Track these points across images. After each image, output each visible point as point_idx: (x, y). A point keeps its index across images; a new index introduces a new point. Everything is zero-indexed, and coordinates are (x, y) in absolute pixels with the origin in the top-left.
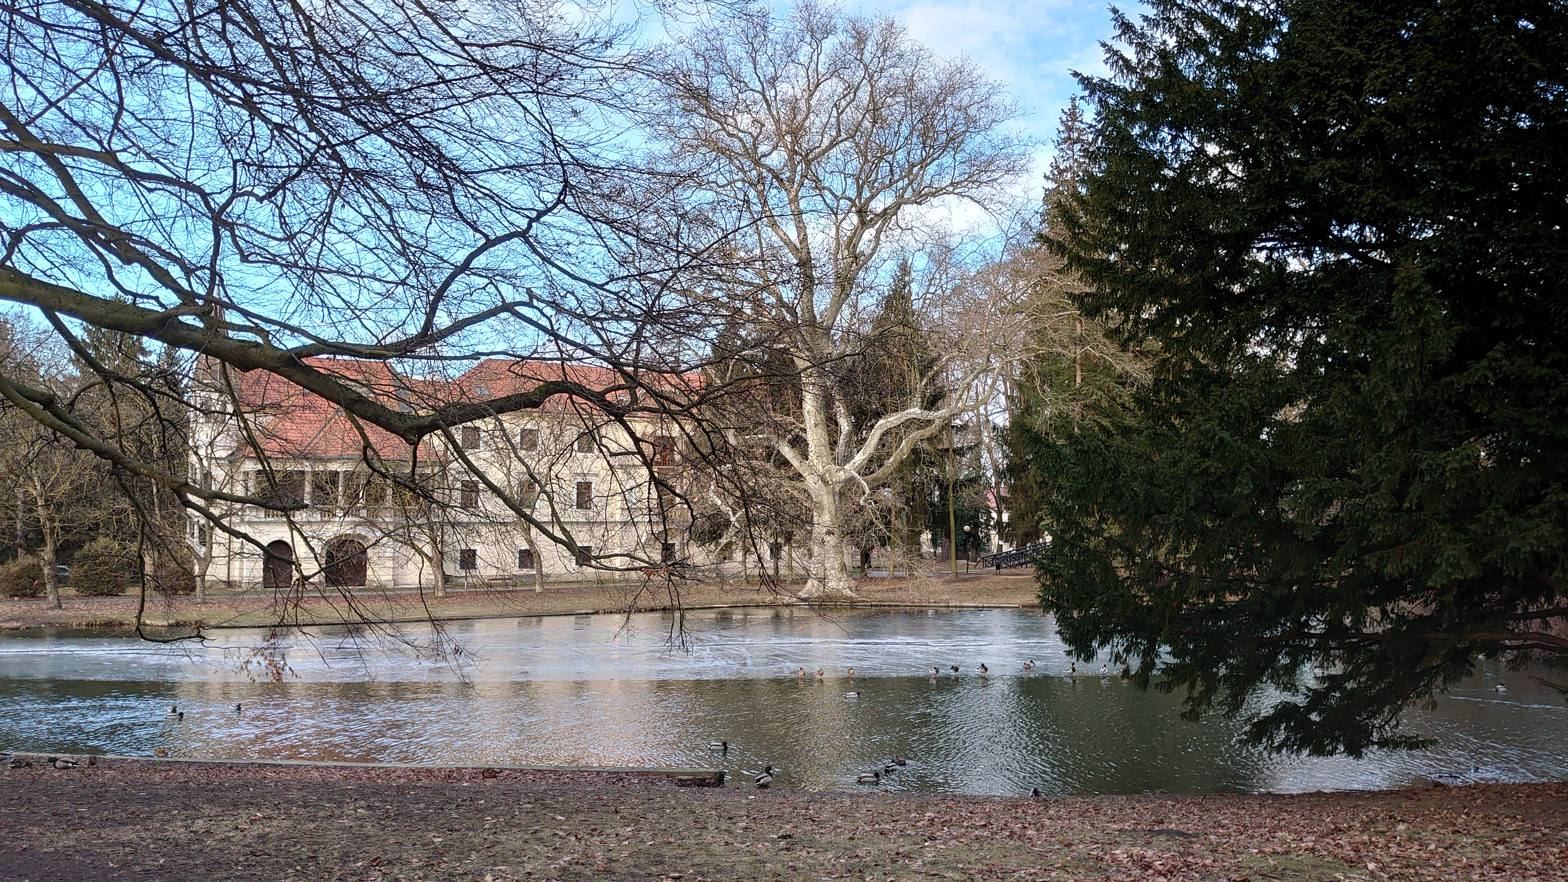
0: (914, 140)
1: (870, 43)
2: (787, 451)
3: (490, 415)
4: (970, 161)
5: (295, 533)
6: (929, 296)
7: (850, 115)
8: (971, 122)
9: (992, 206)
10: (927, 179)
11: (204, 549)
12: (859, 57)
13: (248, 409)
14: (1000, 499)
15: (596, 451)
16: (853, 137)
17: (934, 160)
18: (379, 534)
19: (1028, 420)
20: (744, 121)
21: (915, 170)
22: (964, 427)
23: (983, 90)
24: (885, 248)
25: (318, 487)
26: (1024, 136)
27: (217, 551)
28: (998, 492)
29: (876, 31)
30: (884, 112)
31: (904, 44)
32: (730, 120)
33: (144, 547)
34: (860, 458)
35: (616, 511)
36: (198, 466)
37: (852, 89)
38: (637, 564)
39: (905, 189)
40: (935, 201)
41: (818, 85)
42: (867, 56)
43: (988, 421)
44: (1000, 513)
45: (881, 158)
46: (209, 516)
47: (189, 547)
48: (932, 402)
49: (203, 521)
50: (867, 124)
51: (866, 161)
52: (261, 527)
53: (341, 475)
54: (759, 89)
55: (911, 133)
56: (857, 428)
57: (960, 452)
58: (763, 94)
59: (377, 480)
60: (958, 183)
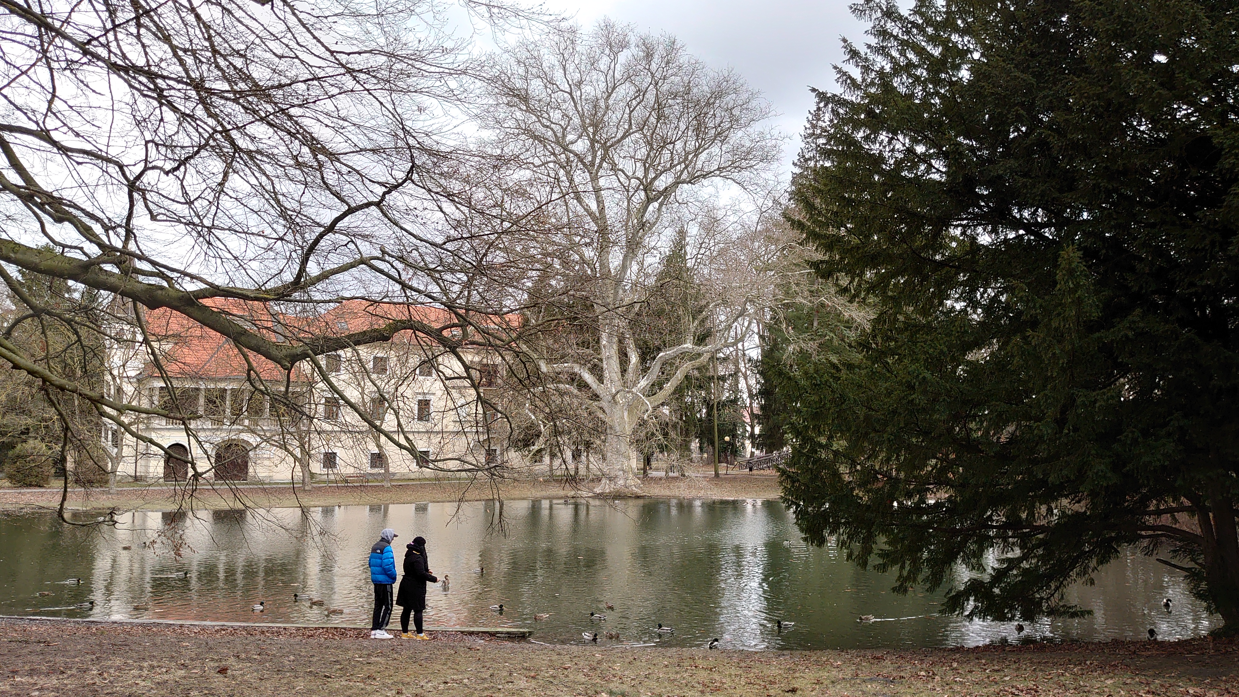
0: (690, 133)
1: (656, 56)
2: (588, 377)
3: (351, 346)
4: (734, 151)
5: (191, 438)
6: (699, 256)
7: (639, 113)
8: (734, 120)
9: (750, 187)
10: (699, 165)
11: (116, 450)
12: (647, 67)
13: (154, 338)
14: (753, 416)
15: (434, 375)
16: (642, 130)
17: (705, 149)
18: (259, 439)
19: (776, 354)
20: (556, 115)
21: (690, 157)
22: (726, 359)
23: (744, 96)
24: (666, 217)
25: (209, 401)
26: (775, 133)
27: (126, 451)
28: (752, 411)
29: (661, 47)
30: (667, 111)
31: (683, 59)
32: (545, 115)
33: (67, 448)
34: (643, 383)
35: (449, 423)
36: (112, 383)
37: (641, 93)
38: (467, 467)
39: (682, 172)
40: (705, 182)
41: (614, 88)
42: (654, 67)
43: (744, 355)
44: (753, 427)
45: (663, 147)
46: (121, 424)
47: (104, 449)
48: (701, 340)
49: (115, 427)
50: (653, 120)
51: (652, 148)
52: (163, 433)
53: (229, 392)
54: (568, 90)
55: (687, 128)
56: (643, 359)
57: (723, 379)
58: (571, 94)
59: (257, 395)
60: (723, 168)
